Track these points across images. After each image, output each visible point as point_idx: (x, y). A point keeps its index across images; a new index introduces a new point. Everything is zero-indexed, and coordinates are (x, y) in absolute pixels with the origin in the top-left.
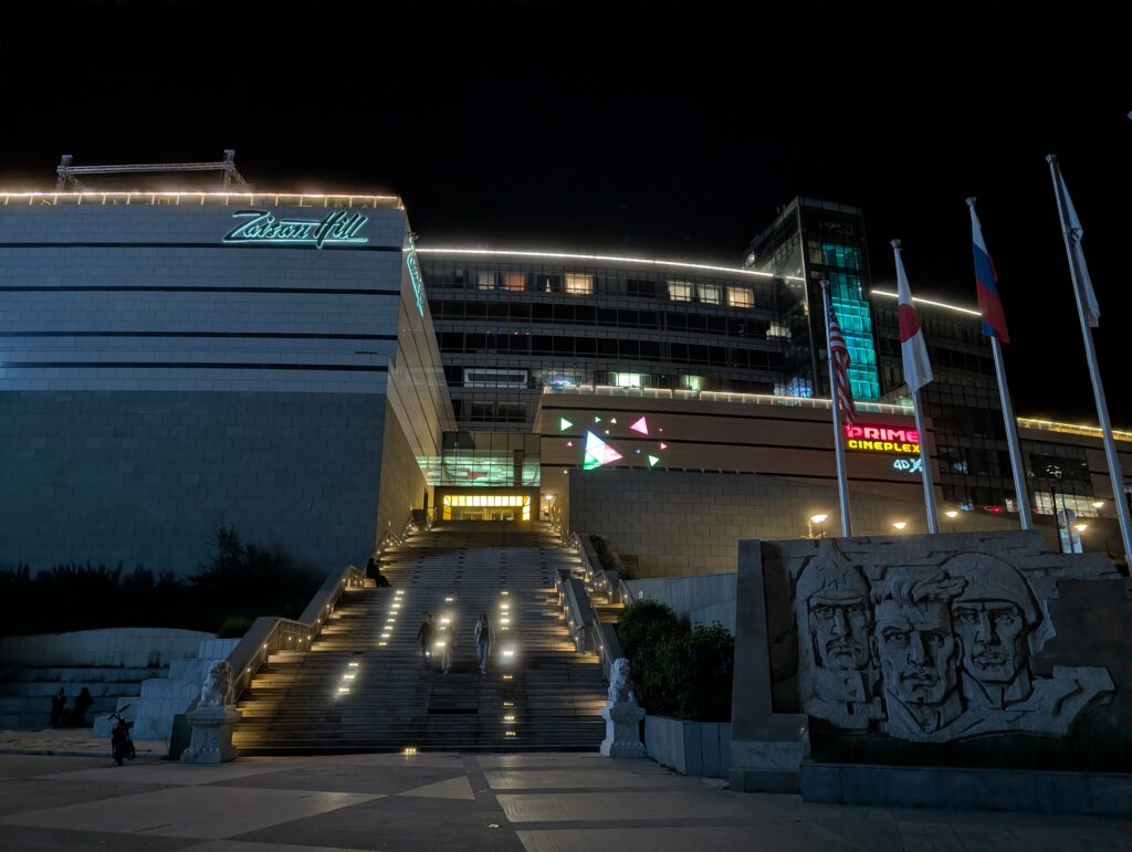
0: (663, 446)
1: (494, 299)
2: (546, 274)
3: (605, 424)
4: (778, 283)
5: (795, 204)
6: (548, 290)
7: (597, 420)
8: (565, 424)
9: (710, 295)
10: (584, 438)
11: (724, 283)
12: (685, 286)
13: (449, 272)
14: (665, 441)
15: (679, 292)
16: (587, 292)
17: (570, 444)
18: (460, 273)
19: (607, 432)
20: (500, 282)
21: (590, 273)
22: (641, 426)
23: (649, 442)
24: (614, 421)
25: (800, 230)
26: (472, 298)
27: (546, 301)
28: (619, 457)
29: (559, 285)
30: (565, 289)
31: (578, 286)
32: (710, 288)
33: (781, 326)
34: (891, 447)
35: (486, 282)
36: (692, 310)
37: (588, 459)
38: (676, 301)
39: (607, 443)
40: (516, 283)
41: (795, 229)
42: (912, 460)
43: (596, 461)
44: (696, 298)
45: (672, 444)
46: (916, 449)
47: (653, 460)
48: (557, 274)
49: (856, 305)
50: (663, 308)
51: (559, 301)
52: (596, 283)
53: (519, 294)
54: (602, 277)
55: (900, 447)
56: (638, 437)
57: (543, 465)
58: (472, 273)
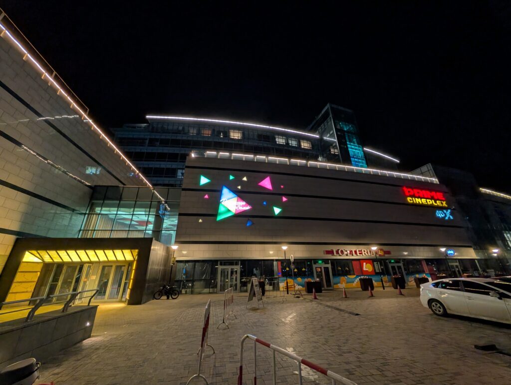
0: (284, 199)
1: (195, 139)
2: (221, 130)
3: (238, 181)
4: (321, 140)
5: (328, 106)
6: (222, 137)
7: (231, 178)
8: (204, 180)
9: (293, 143)
10: (220, 192)
11: (299, 138)
12: (283, 139)
13: (175, 127)
14: (285, 195)
15: (280, 141)
16: (240, 138)
17: (206, 197)
18: (181, 128)
19: (239, 187)
20: (199, 133)
21: (241, 131)
22: (267, 183)
23: (274, 196)
24: (245, 179)
25: (331, 116)
26: (185, 138)
27: (220, 141)
28: (248, 208)
29: (226, 135)
30: (229, 136)
31: (236, 135)
32: (293, 140)
33: (323, 157)
34: (431, 203)
35: (193, 131)
36: (286, 148)
37: (221, 209)
38: (279, 144)
39: (238, 196)
40: (207, 133)
41: (329, 115)
42: (445, 211)
43: (229, 211)
44: (287, 144)
45: (291, 198)
46: (444, 204)
47: (277, 211)
48: (226, 129)
49: (356, 146)
50: (273, 146)
51: (226, 141)
52: (243, 134)
53: (208, 137)
54: (246, 133)
55: (436, 202)
56: (264, 192)
57: (180, 215)
58: (186, 129)
